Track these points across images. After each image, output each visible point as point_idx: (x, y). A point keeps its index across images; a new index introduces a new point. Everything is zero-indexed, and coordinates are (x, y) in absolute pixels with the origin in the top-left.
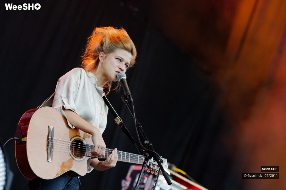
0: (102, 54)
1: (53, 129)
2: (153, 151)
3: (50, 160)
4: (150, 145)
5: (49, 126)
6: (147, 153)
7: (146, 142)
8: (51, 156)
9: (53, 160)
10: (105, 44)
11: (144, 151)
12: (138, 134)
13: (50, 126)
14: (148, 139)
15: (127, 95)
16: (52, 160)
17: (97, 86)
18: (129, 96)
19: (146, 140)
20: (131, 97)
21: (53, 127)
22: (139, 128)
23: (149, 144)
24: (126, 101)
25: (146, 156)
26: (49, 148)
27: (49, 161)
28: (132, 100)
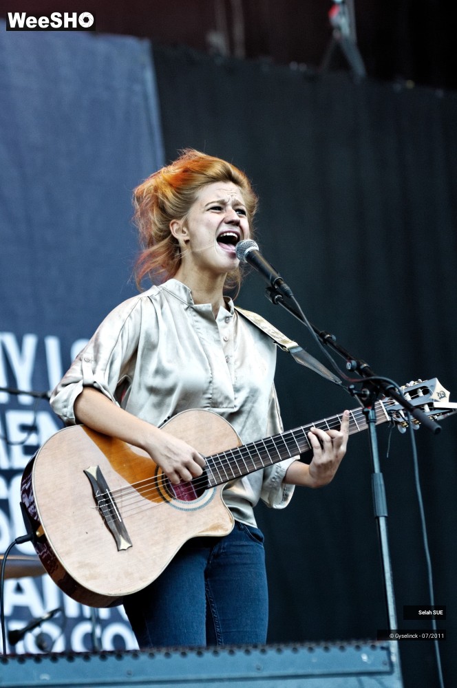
0: (175, 226)
1: (99, 472)
2: (373, 378)
3: (124, 544)
4: (362, 367)
5: (84, 472)
6: (364, 390)
7: (349, 366)
8: (123, 533)
9: (132, 539)
10: (165, 201)
11: (352, 387)
12: (330, 357)
13: (88, 470)
14: (352, 357)
15: (272, 284)
16: (128, 540)
17: (195, 304)
18: (278, 283)
19: (350, 360)
20: (282, 282)
21: (96, 468)
22: (326, 341)
23: (359, 365)
24: (276, 297)
25: (365, 395)
26: (110, 520)
27: (121, 548)
28: (287, 287)
